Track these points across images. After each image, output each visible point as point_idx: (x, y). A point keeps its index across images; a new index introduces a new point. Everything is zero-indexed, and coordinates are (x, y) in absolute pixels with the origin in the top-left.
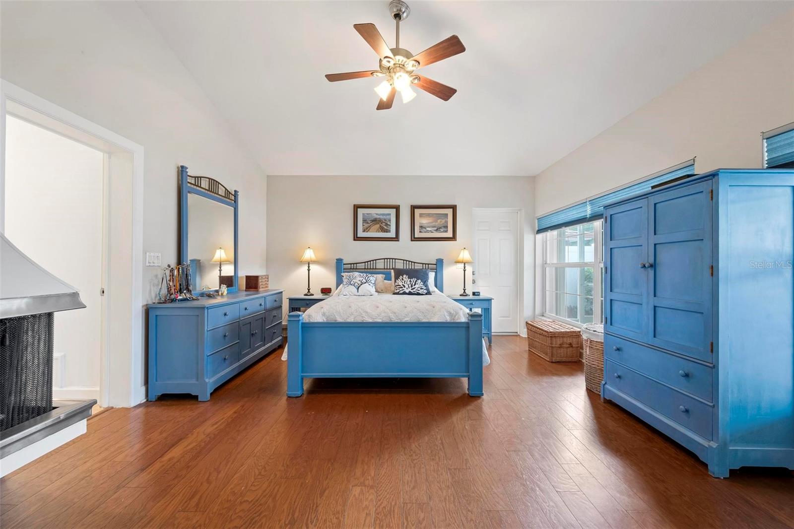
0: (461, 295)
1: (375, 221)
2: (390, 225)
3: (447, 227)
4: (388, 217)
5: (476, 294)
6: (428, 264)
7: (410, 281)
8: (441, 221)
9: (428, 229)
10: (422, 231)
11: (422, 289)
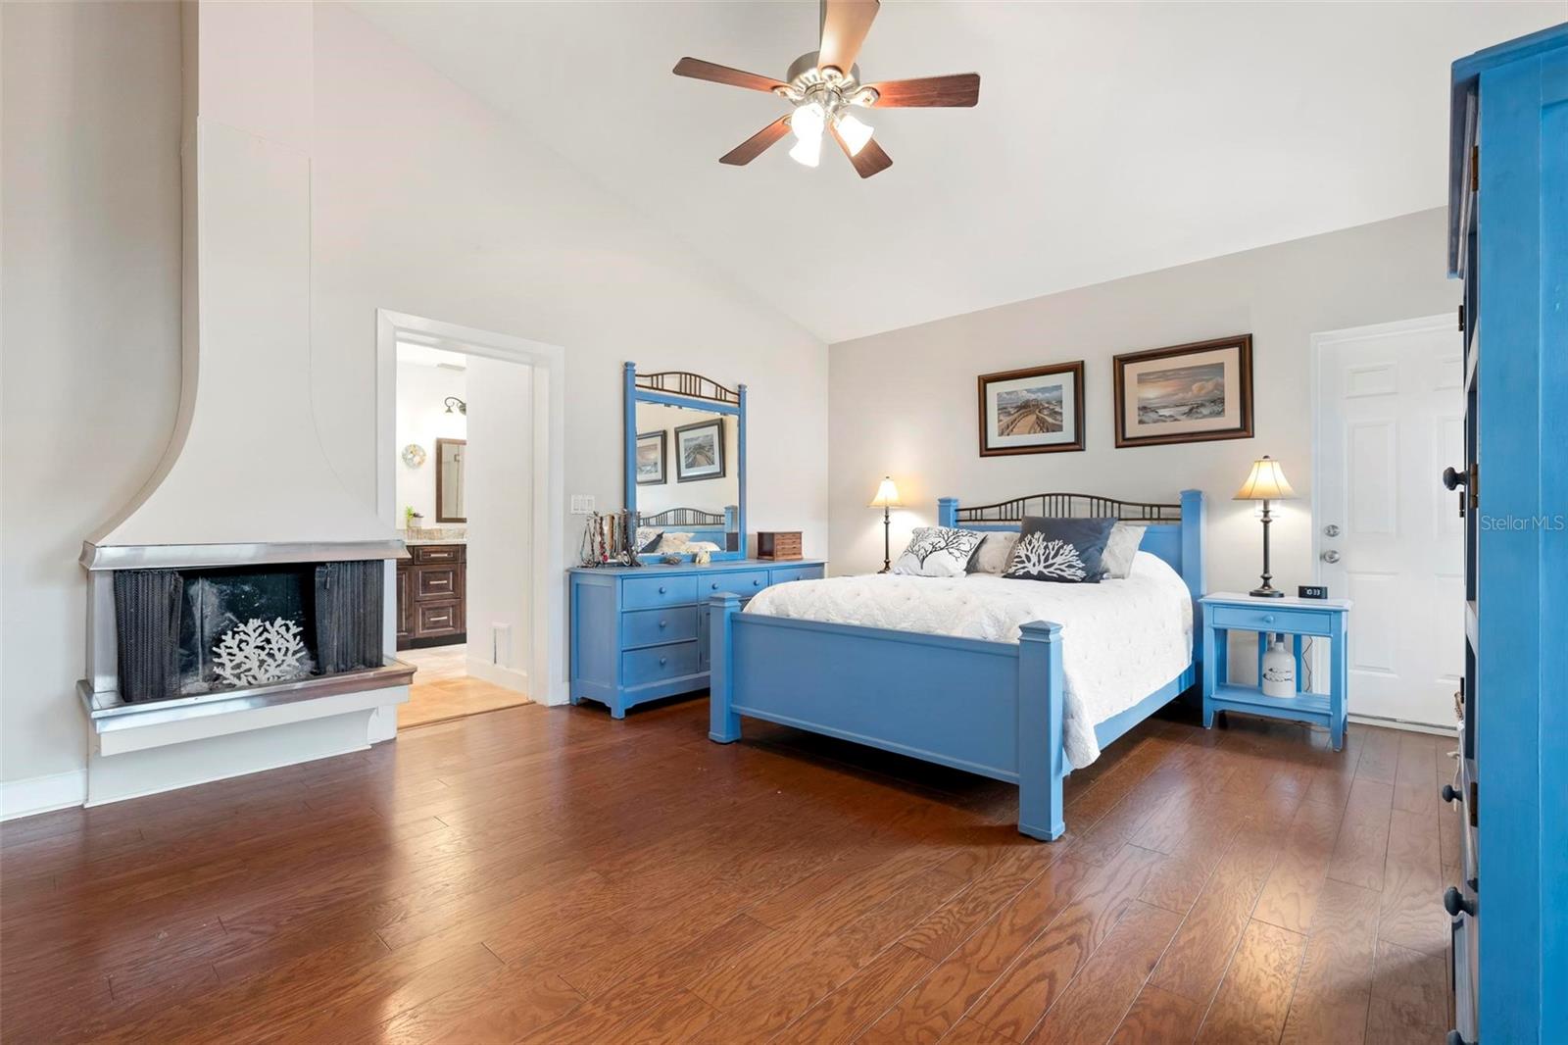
0: (1252, 594)
1: (1025, 407)
2: (1061, 414)
3: (1222, 401)
4: (1055, 394)
5: (1309, 592)
6: (1159, 506)
7: (1046, 547)
8: (1201, 389)
9: (1162, 412)
10: (1145, 418)
11: (1070, 566)
